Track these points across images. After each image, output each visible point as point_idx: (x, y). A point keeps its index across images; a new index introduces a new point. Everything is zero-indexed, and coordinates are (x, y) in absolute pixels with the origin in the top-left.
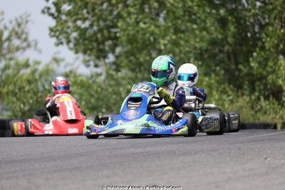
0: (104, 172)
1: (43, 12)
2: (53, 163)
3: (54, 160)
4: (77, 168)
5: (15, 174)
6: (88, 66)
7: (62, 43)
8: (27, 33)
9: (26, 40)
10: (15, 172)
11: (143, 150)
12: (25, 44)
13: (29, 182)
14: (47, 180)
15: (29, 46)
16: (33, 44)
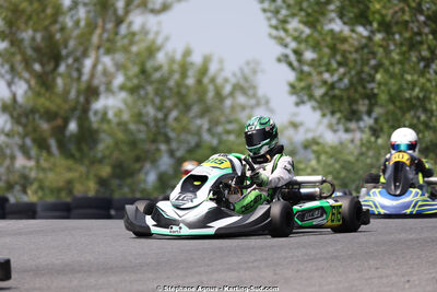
0: (371, 262)
1: (279, 60)
2: (304, 251)
3: (304, 247)
4: (336, 257)
5: (256, 264)
6: (335, 131)
7: (303, 102)
8: (254, 88)
9: (254, 96)
10: (255, 261)
11: (418, 237)
12: (253, 102)
13: (275, 274)
14: (298, 271)
15: (258, 104)
16: (263, 102)
